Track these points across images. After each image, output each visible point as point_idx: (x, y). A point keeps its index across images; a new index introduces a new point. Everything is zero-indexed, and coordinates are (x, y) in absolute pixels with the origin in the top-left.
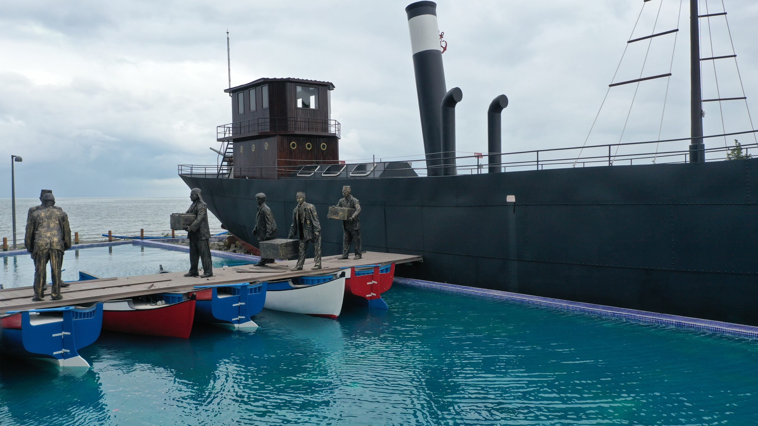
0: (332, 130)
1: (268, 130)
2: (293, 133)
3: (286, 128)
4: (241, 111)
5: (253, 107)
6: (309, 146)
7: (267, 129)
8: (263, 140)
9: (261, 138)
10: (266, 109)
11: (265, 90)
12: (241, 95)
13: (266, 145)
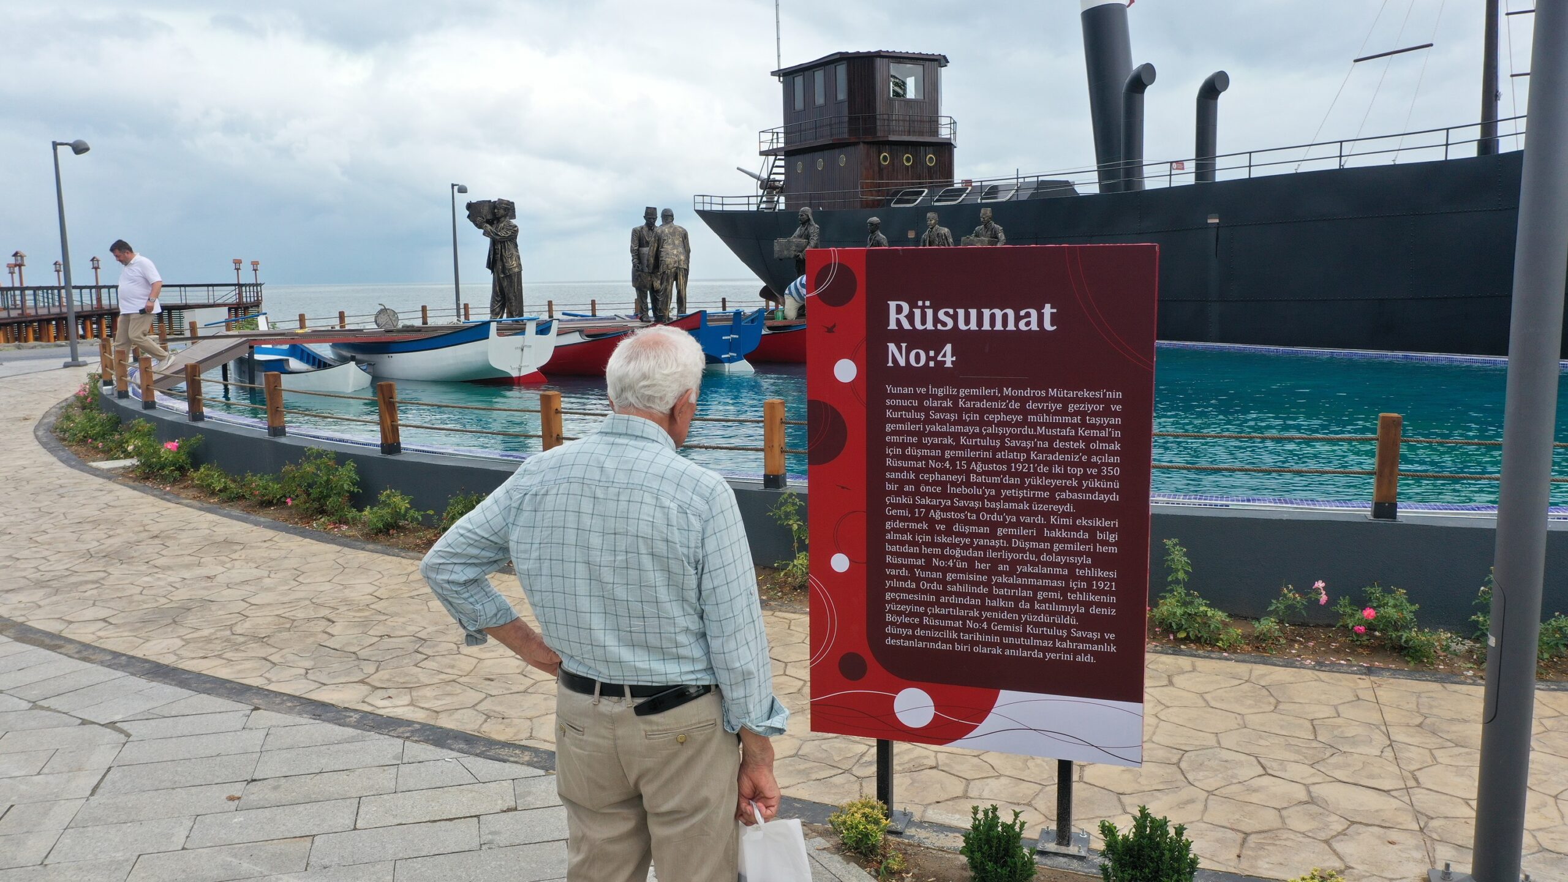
0: (944, 133)
1: (846, 136)
2: (885, 139)
3: (872, 130)
4: (799, 104)
5: (820, 100)
6: (908, 160)
7: (843, 133)
8: (837, 151)
9: (834, 148)
10: (842, 102)
11: (842, 70)
12: (799, 80)
13: (842, 160)
